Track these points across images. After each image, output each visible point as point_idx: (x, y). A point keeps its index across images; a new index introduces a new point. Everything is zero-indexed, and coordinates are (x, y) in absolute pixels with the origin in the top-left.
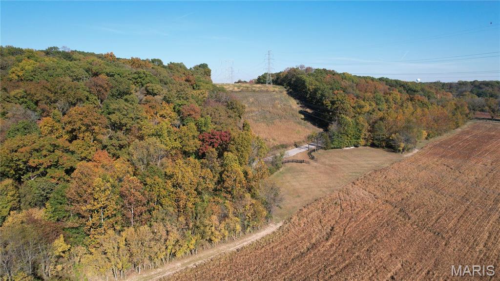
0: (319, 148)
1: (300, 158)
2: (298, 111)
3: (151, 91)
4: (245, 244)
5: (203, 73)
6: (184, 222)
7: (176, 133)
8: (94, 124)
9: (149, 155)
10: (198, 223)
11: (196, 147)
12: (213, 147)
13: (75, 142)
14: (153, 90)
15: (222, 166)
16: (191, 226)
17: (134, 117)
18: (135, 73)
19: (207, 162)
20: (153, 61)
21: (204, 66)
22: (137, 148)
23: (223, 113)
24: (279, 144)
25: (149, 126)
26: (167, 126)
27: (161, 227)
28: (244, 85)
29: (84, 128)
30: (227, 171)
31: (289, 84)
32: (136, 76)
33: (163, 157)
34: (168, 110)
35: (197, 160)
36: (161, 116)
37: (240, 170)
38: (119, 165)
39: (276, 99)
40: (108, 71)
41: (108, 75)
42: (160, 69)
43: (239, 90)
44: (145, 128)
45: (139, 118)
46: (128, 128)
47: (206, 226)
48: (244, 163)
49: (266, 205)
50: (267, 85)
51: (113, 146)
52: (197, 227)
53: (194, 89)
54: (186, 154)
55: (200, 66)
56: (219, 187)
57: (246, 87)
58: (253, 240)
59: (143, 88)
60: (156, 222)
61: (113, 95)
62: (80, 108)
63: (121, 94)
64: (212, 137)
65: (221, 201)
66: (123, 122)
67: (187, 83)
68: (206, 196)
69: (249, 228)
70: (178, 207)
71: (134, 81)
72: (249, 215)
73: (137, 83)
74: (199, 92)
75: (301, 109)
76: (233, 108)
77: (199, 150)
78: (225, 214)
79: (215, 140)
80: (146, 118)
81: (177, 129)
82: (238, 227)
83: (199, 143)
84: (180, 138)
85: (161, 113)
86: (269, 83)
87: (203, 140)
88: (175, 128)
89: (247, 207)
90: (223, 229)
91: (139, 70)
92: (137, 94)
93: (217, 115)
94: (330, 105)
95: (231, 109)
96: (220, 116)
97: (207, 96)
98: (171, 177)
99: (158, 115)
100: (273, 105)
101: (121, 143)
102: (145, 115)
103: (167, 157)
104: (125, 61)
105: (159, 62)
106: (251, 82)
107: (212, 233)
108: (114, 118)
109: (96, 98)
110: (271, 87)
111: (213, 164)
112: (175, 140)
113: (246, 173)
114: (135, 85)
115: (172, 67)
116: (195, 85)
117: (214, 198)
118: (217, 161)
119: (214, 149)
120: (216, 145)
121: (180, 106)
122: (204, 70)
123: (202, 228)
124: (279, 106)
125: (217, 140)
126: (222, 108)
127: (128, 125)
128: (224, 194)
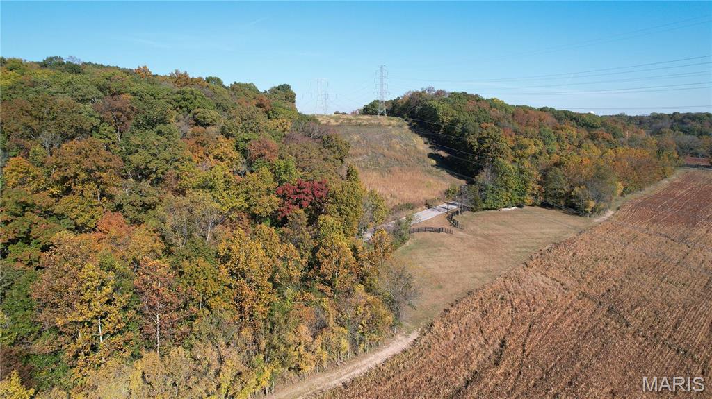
0: (463, 209)
1: (436, 225)
2: (426, 154)
3: (202, 120)
4: (357, 372)
5: (284, 98)
6: (251, 338)
7: (239, 184)
8: (100, 168)
9: (190, 220)
10: (275, 342)
11: (272, 208)
12: (300, 208)
13: (66, 199)
14: (204, 118)
15: (316, 238)
16: (263, 345)
17: (168, 158)
18: (178, 93)
19: (291, 232)
20: (209, 80)
21: (285, 88)
22: (171, 211)
23: (315, 153)
24: (402, 203)
25: (196, 172)
26: (223, 173)
27: (209, 350)
28: (345, 117)
29: (83, 175)
30: (325, 247)
31: (412, 115)
32: (179, 97)
33: (216, 223)
34: (227, 147)
35: (273, 229)
36: (216, 157)
37: (345, 244)
38: (143, 238)
39: (394, 136)
40: (134, 89)
41: (134, 94)
42: (218, 89)
43: (338, 123)
44: (186, 175)
45: (177, 160)
46: (160, 175)
47: (289, 346)
48: (351, 233)
49: (391, 303)
50: (379, 117)
51: (133, 205)
52: (274, 348)
53: (269, 118)
54: (256, 219)
55: (278, 88)
56: (310, 274)
57: (347, 119)
58: (370, 366)
59: (190, 115)
60: (200, 340)
61: (138, 125)
62: (80, 143)
63: (152, 123)
64: (298, 191)
65: (314, 300)
66: (151, 166)
67: (259, 109)
68: (289, 292)
69: (362, 345)
70: (241, 310)
71: (175, 104)
72: (362, 322)
73: (181, 107)
74: (278, 122)
75: (431, 151)
76: (332, 147)
77: (277, 211)
78: (321, 320)
79: (303, 196)
80: (190, 160)
81: (242, 179)
82: (345, 344)
83: (276, 200)
84: (246, 192)
85: (216, 152)
86: (382, 114)
87: (284, 197)
88: (238, 177)
89: (359, 308)
90: (319, 348)
91: (187, 89)
92: (178, 125)
93: (306, 157)
94: (477, 144)
95: (328, 147)
96: (311, 158)
97: (289, 128)
98: (226, 258)
99: (211, 156)
100: (389, 145)
101: (146, 200)
102: (188, 154)
103: (223, 223)
104: (165, 79)
105: (217, 80)
106: (354, 114)
107: (300, 355)
108: (137, 159)
109: (113, 129)
110: (385, 120)
111: (301, 235)
112: (237, 196)
113: (355, 250)
114: (177, 111)
115: (236, 88)
116: (270, 112)
117: (302, 294)
118: (307, 230)
119: (302, 211)
120: (305, 204)
121: (246, 141)
122: (285, 94)
123: (283, 349)
124: (398, 146)
125: (307, 195)
126: (314, 147)
127: (159, 171)
128: (318, 286)
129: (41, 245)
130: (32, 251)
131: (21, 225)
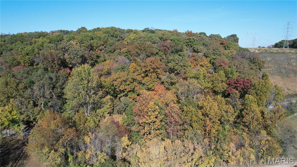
3: (197, 50)
5: (233, 41)
6: (208, 143)
7: (209, 77)
8: (158, 68)
9: (188, 90)
10: (218, 147)
11: (223, 89)
12: (237, 90)
13: (146, 78)
14: (197, 49)
15: (243, 105)
16: (213, 147)
17: (182, 65)
18: (188, 39)
19: (231, 100)
20: (200, 34)
21: (234, 36)
22: (181, 86)
23: (246, 66)
24: (294, 93)
25: (193, 71)
26: (203, 72)
27: (190, 144)
28: (264, 49)
29: (152, 70)
30: (247, 109)
32: (188, 41)
33: (198, 93)
34: (206, 61)
35: (223, 98)
36: (201, 66)
37: (257, 110)
38: (170, 96)
39: (293, 59)
40: (172, 38)
41: (171, 40)
42: (204, 37)
43: (260, 52)
44: (188, 72)
45: (185, 66)
46: (178, 72)
47: (225, 150)
48: (261, 105)
49: (281, 143)
50: (284, 48)
51: (168, 83)
52: (218, 150)
53: (225, 49)
54: (215, 93)
55: (231, 36)
56: (238, 121)
57: (265, 50)
59: (192, 48)
60: (187, 139)
61: (172, 52)
62: (152, 58)
63: (177, 51)
64: (236, 82)
65: (239, 133)
66: (175, 68)
67: (221, 45)
68: (227, 127)
69: (262, 160)
70: (205, 131)
71: (186, 44)
72: (263, 149)
73: (188, 45)
74: (229, 51)
76: (255, 63)
77: (225, 91)
78: (241, 143)
79: (238, 85)
80: (190, 66)
81: (211, 75)
82: (253, 157)
83: (225, 86)
84: (212, 81)
85: (201, 63)
86: (286, 47)
87: (229, 84)
88: (209, 75)
89: (262, 142)
90: (239, 155)
91: (191, 37)
92: (187, 52)
93: (242, 67)
95: (253, 63)
96: (244, 68)
97: (234, 54)
98: (201, 108)
99: (199, 65)
100: (288, 63)
101: (172, 81)
102: (190, 64)
103: (201, 93)
104: (183, 34)
105: (204, 34)
106: (269, 47)
107: (229, 156)
108: (170, 65)
109: (163, 53)
110: (288, 50)
111: (236, 102)
112: (208, 82)
113: (263, 113)
114: (187, 46)
115: (212, 36)
116: (226, 47)
117: (233, 129)
118: (239, 101)
119: (237, 92)
120: (239, 89)
121: (214, 59)
122: (234, 38)
123: (221, 151)
124: (294, 64)
125: (240, 85)
126: (246, 63)
127: (178, 70)
128: (241, 127)
129: (137, 94)
130: (134, 95)
131: (132, 86)
